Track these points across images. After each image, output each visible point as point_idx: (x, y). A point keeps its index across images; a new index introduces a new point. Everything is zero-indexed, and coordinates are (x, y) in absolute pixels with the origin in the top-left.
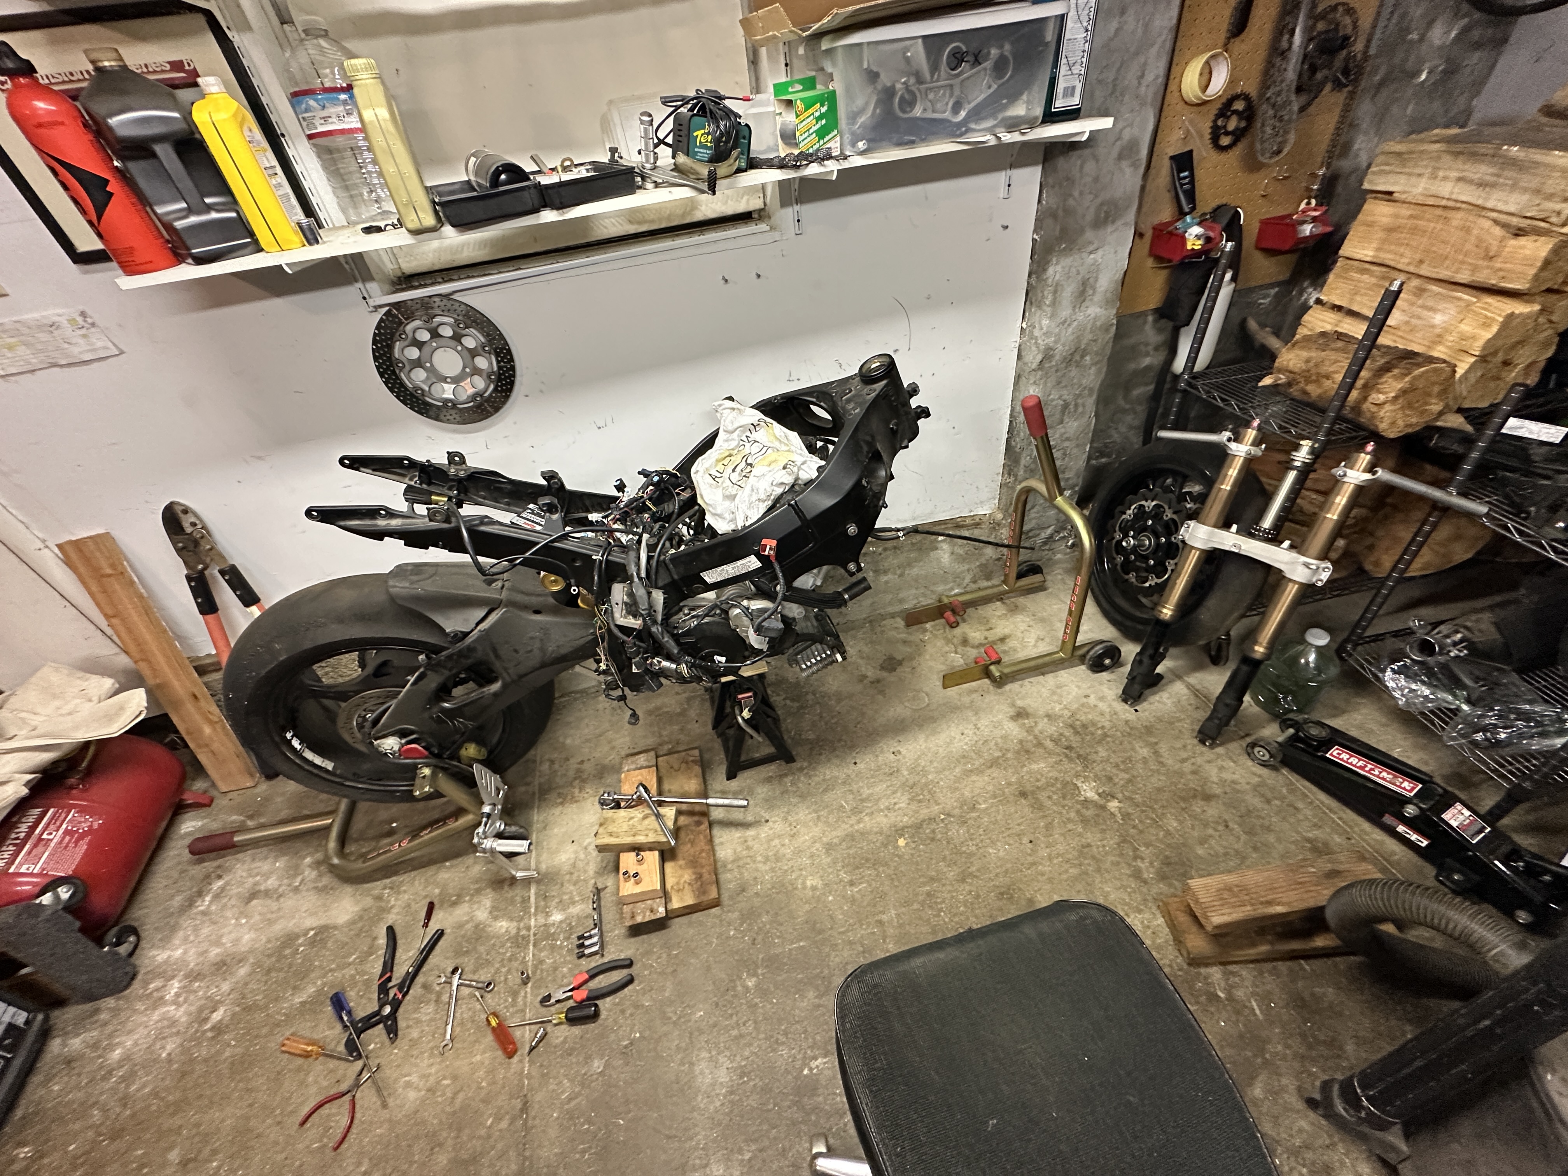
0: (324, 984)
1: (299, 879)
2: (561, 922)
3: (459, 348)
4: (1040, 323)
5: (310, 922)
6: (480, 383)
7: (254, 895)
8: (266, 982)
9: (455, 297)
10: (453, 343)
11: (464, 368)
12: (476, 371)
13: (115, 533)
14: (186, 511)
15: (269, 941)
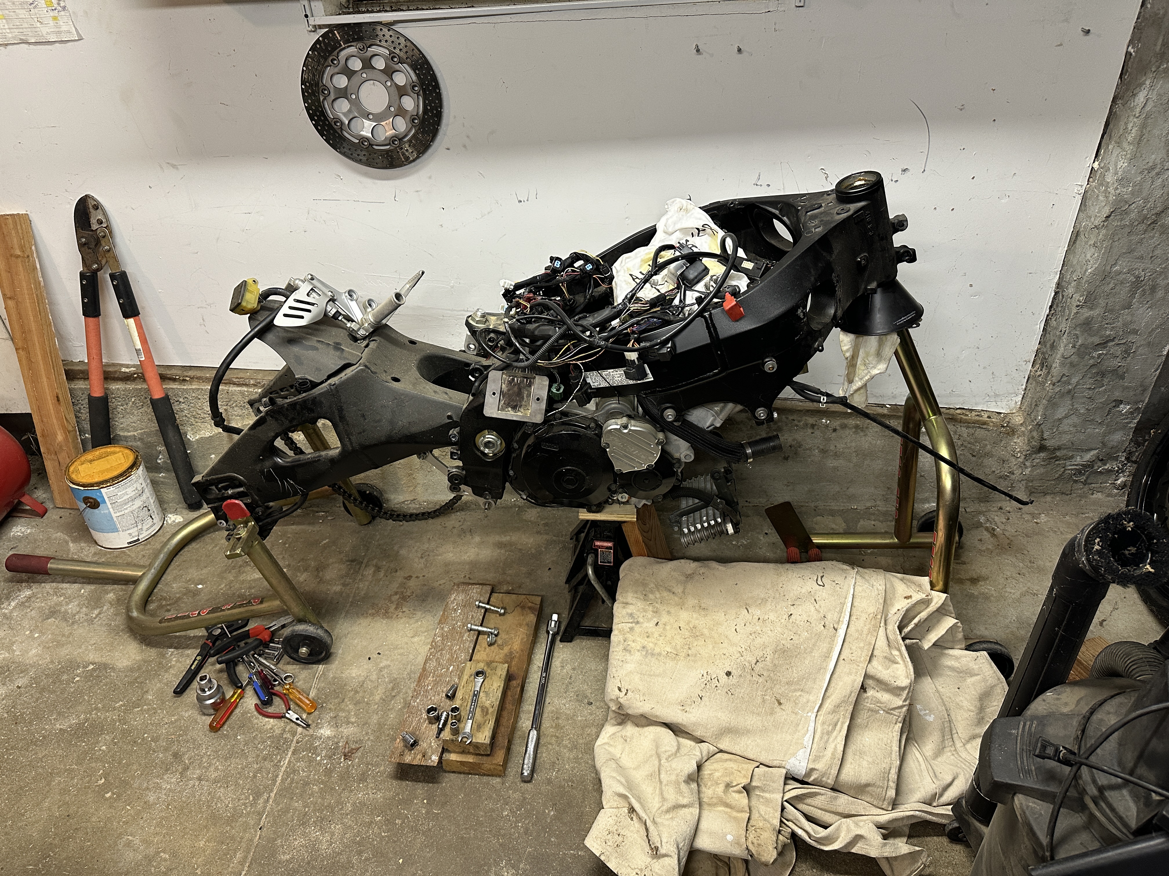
0: (87, 720)
1: (96, 612)
2: (329, 737)
3: (389, 84)
4: (1116, 166)
5: (92, 657)
6: (401, 125)
7: (53, 613)
8: (37, 700)
9: (397, 28)
10: (384, 78)
11: (389, 106)
12: (401, 112)
13: (33, 217)
14: (97, 207)
15: (52, 662)
